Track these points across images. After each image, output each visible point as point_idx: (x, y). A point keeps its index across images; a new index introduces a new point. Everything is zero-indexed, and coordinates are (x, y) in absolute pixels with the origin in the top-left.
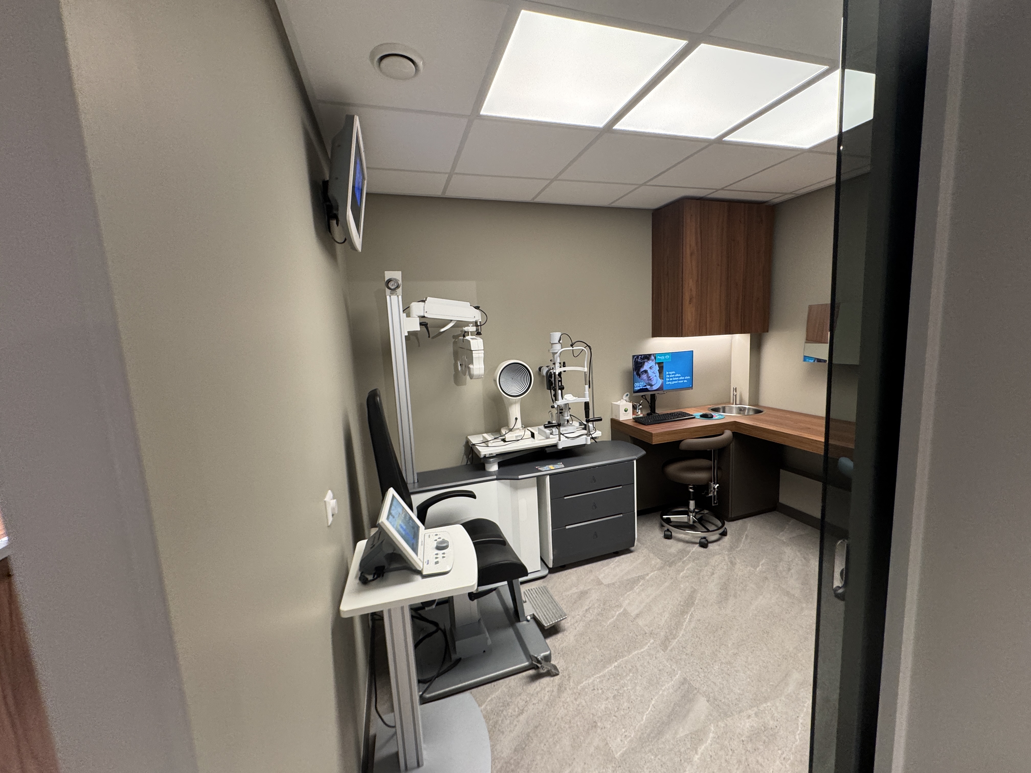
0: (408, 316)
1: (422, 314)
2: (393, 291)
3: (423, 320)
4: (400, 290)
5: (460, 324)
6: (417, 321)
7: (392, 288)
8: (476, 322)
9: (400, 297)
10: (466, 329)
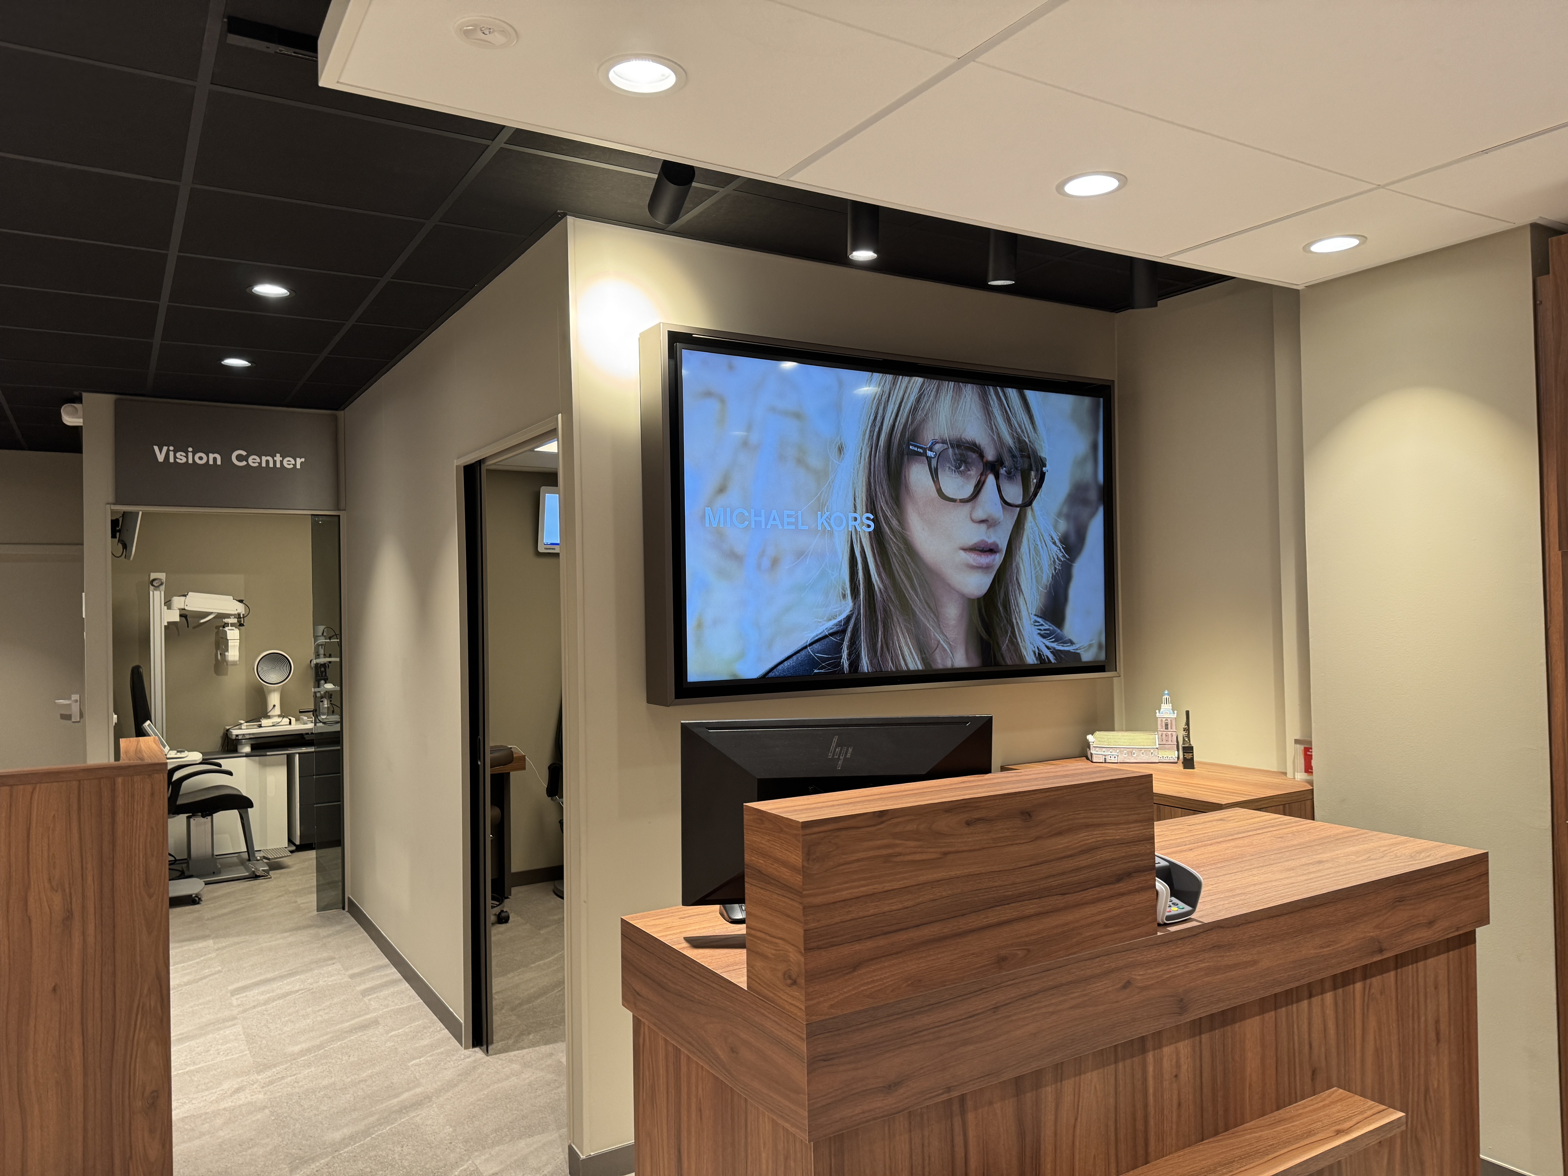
0: (169, 608)
1: (183, 607)
2: (157, 588)
3: (184, 612)
4: (163, 587)
5: (221, 616)
6: (177, 613)
7: (156, 585)
8: (239, 614)
9: (163, 593)
10: (226, 620)
